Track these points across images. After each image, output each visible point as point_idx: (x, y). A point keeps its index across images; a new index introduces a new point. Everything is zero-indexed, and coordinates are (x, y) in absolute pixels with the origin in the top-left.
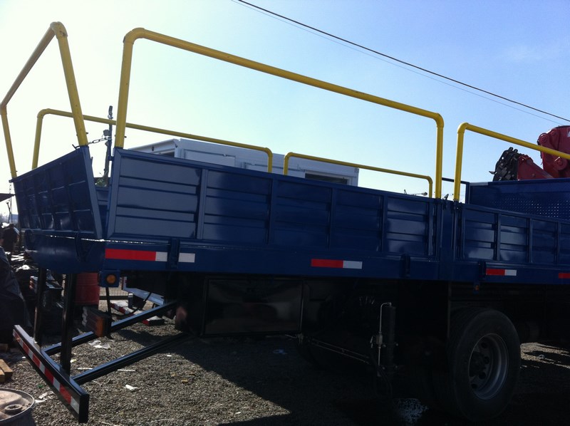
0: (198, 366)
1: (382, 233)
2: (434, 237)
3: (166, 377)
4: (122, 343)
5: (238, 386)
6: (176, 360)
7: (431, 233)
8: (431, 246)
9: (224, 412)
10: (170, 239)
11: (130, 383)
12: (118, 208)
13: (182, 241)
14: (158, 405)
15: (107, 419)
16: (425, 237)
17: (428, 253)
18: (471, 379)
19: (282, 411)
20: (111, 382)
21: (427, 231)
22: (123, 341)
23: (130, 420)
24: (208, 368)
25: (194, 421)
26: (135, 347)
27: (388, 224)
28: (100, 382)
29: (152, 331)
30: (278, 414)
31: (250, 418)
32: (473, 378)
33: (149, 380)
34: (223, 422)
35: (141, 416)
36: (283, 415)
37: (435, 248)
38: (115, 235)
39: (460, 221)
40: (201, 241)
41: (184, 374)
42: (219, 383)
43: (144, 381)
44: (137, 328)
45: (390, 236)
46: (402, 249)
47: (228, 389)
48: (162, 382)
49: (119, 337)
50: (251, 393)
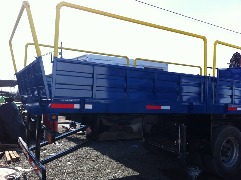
0: (99, 153)
1: (179, 93)
2: (204, 94)
3: (85, 158)
4: (67, 143)
5: (117, 161)
6: (90, 150)
7: (202, 92)
8: (202, 98)
9: (110, 174)
10: (81, 98)
11: (69, 161)
12: (56, 85)
13: (86, 99)
14: (81, 171)
15: (58, 178)
16: (200, 94)
17: (201, 102)
18: (222, 158)
19: (136, 173)
20: (61, 161)
21: (200, 91)
22: (68, 142)
23: (69, 178)
24: (103, 154)
25: (96, 178)
26: (73, 145)
27: (182, 89)
28: (57, 161)
29: (80, 137)
30: (134, 174)
31: (121, 177)
32: (222, 157)
33: (78, 160)
34: (109, 179)
35: (74, 176)
36: (136, 175)
37: (204, 99)
38: (55, 97)
39: (216, 86)
40: (95, 99)
41: (93, 156)
42: (108, 160)
43: (76, 160)
44: (74, 136)
45: (183, 94)
46: (189, 100)
47: (112, 163)
48: (83, 160)
49: (66, 140)
50: (122, 165)
